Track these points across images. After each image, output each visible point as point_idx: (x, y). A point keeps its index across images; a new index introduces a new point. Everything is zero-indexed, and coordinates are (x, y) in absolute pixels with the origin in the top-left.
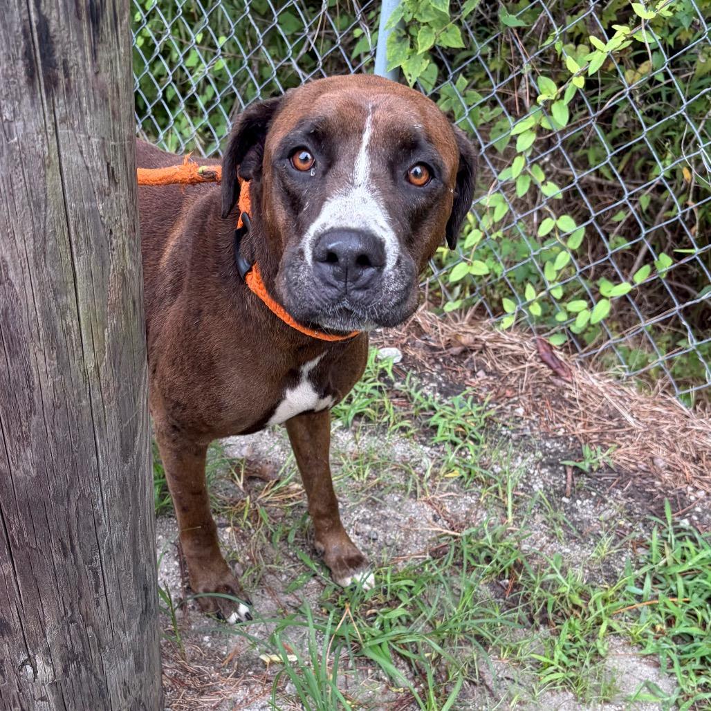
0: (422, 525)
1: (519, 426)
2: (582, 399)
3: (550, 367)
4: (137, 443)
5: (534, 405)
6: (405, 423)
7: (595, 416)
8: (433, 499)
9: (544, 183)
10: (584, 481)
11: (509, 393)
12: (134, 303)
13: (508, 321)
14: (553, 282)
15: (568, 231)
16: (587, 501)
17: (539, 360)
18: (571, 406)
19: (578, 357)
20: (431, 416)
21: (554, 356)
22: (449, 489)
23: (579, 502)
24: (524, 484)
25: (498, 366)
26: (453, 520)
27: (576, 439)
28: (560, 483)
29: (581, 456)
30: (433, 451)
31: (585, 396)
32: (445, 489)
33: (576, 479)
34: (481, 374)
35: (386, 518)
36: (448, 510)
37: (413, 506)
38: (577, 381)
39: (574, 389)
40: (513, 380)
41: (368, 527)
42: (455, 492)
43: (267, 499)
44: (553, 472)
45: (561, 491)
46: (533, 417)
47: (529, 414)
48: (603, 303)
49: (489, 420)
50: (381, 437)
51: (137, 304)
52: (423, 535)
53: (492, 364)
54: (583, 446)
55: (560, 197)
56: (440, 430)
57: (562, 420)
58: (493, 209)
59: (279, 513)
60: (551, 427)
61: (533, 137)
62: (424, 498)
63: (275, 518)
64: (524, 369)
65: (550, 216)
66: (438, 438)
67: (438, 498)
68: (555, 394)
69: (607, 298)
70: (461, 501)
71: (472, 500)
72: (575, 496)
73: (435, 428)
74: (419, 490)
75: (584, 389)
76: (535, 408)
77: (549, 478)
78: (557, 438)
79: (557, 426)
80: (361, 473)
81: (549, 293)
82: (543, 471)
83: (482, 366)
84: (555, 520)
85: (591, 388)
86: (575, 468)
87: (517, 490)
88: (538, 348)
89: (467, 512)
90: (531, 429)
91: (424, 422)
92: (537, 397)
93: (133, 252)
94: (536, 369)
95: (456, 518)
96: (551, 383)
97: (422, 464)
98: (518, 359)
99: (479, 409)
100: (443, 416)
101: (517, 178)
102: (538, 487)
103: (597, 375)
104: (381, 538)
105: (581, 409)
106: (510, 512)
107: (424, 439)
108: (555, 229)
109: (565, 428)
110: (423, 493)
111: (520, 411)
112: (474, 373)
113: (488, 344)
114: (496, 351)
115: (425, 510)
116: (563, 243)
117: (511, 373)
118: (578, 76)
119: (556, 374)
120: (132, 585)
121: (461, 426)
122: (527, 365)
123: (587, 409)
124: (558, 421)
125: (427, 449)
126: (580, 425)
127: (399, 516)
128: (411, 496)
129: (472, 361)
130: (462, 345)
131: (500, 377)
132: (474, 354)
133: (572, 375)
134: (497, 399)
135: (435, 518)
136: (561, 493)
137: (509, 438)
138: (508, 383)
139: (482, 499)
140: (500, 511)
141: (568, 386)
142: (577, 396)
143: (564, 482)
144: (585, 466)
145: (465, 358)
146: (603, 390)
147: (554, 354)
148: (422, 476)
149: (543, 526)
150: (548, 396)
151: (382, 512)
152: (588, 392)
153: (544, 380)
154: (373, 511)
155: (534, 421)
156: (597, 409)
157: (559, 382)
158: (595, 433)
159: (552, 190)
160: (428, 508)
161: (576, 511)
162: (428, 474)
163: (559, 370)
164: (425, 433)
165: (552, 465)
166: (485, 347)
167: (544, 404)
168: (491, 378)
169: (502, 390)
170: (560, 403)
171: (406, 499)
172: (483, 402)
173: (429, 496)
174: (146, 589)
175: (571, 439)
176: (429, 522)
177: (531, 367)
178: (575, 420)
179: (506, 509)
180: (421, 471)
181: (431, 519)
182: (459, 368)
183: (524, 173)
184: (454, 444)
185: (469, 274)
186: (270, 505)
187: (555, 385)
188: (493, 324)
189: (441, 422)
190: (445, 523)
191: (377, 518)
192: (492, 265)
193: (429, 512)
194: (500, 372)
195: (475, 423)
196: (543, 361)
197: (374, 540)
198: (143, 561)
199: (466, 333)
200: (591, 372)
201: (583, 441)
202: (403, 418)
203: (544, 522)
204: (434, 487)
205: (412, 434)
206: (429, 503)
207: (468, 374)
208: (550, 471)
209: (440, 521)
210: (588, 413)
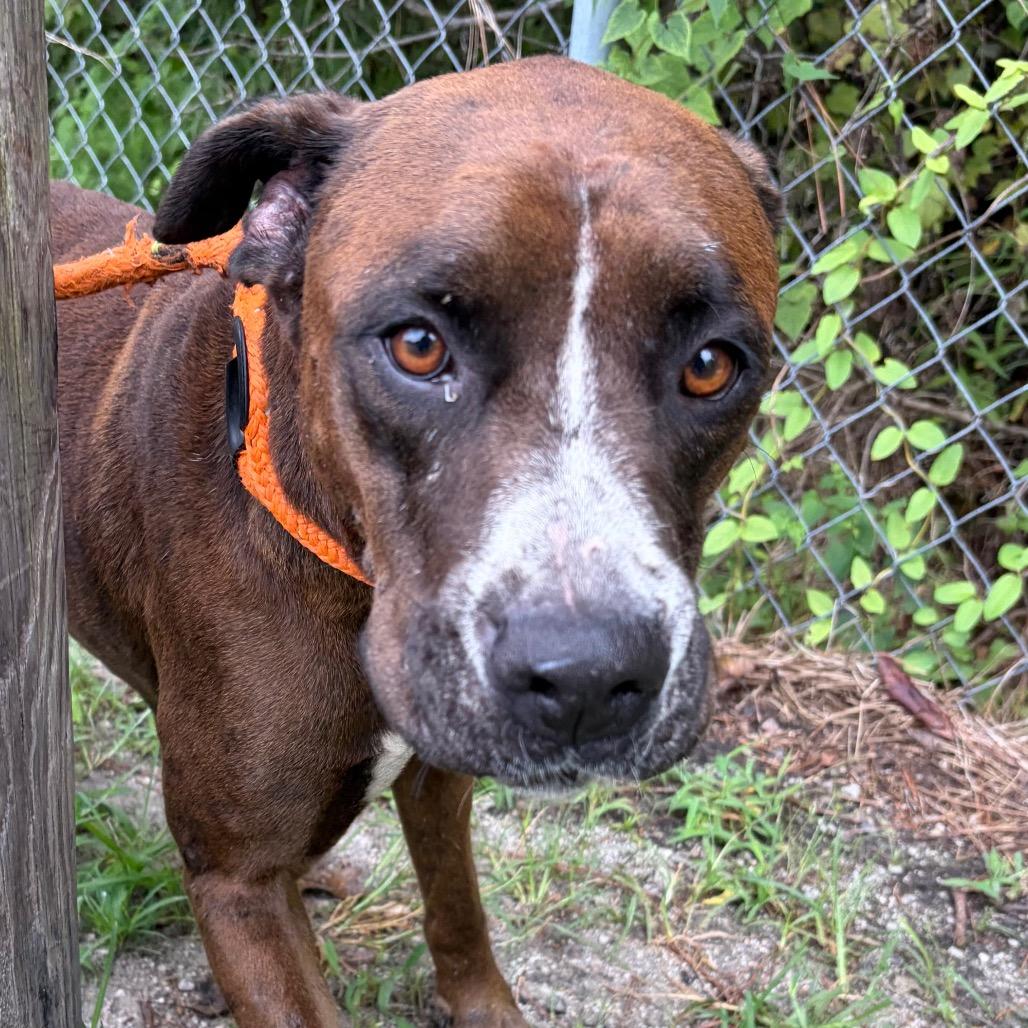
0: (659, 990)
1: (850, 816)
2: (975, 769)
3: (908, 711)
4: (28, 637)
5: (879, 782)
6: (622, 804)
7: (1004, 801)
8: (682, 943)
9: (880, 363)
10: (992, 918)
11: (827, 759)
12: (25, 312)
13: (818, 632)
14: (905, 551)
15: (931, 449)
16: (1001, 955)
17: (885, 697)
18: (956, 783)
19: (962, 696)
20: (671, 794)
21: (913, 691)
22: (713, 926)
23: (984, 957)
24: (869, 921)
25: (803, 711)
26: (725, 983)
27: (969, 843)
28: (943, 922)
29: (983, 872)
30: (677, 857)
31: (981, 764)
32: (704, 924)
33: (975, 915)
34: (770, 725)
35: (582, 975)
36: (713, 964)
37: (640, 954)
38: (964, 738)
39: (958, 752)
40: (834, 737)
41: (545, 990)
42: (723, 929)
43: (339, 930)
44: (927, 902)
45: (946, 937)
46: (880, 802)
47: (870, 796)
48: (1005, 581)
49: (791, 804)
50: (574, 829)
51: (33, 321)
52: (661, 1008)
53: (792, 710)
54: (985, 855)
55: (912, 384)
56: (691, 817)
57: (938, 807)
58: (782, 421)
59: (361, 955)
60: (916, 820)
61: (853, 279)
62: (660, 939)
63: (354, 965)
64: (856, 716)
65: (893, 423)
66: (687, 831)
67: (690, 941)
68: (922, 762)
69: (1015, 573)
70: (739, 948)
71: (763, 947)
72: (977, 947)
73: (681, 815)
74: (651, 924)
75: (978, 754)
76: (883, 787)
77: (920, 912)
78: (931, 841)
79: (930, 818)
80: (531, 887)
81: (899, 572)
82: (906, 899)
83: (772, 712)
84: (940, 987)
85: (990, 752)
86: (972, 895)
87: (854, 931)
88: (881, 676)
89: (751, 970)
90: (877, 824)
91: (657, 804)
92: (886, 766)
93: (25, 196)
94: (880, 716)
95: (731, 980)
96: (913, 742)
97: (657, 878)
98: (843, 697)
99: (770, 781)
100: (697, 792)
101: (826, 358)
102: (898, 925)
103: (1003, 727)
104: (572, 1012)
105: (976, 788)
106: (841, 970)
107: (659, 834)
108: (905, 449)
109: (946, 824)
110: (660, 930)
111: (853, 791)
112: (755, 726)
113: (780, 673)
114: (798, 685)
115: (665, 963)
116: (921, 473)
117: (830, 725)
118: (936, 157)
119: (921, 724)
120: (12, 977)
121: (732, 810)
122: (862, 707)
123: (988, 789)
124: (930, 810)
125: (667, 853)
126: (974, 818)
127: (610, 970)
128: (634, 933)
129: (750, 703)
130: (729, 676)
131: (808, 733)
132: (755, 693)
133: (952, 726)
134: (806, 767)
135: (686, 979)
136: (947, 941)
137: (831, 837)
138: (826, 742)
139: (782, 943)
140: (821, 970)
141: (947, 746)
142: (966, 764)
143: (950, 920)
144: (992, 888)
145: (738, 701)
146: (1016, 755)
147: (912, 686)
148: (656, 900)
149: (912, 999)
150: (909, 765)
151: (574, 962)
152: (987, 759)
153: (898, 736)
154: (557, 960)
155: (881, 811)
156: (1006, 790)
157: (928, 740)
158: (1007, 833)
159: (895, 374)
160: (669, 959)
161: (980, 974)
162: (669, 895)
163: (927, 717)
164: (662, 825)
165: (922, 888)
166: (777, 680)
167: (900, 779)
168: (791, 733)
169: (814, 755)
170: (932, 779)
171: (624, 940)
172: (775, 773)
173: (672, 936)
174: (44, 996)
175: (959, 843)
176: (672, 984)
177: (870, 711)
178: (965, 810)
179: (833, 964)
180: (654, 891)
181: (677, 979)
182: (725, 717)
183: (841, 346)
184: (720, 844)
185: (741, 541)
186: (345, 941)
187: (920, 745)
188: (790, 638)
189: (693, 804)
190: (707, 986)
191: (565, 973)
192: (785, 524)
193: (673, 967)
194: (808, 721)
195: (763, 807)
196: (893, 700)
197: (558, 1013)
198: (39, 926)
199: (738, 656)
200: (991, 725)
201: (983, 847)
202: (616, 796)
203: (914, 992)
204: (682, 919)
205: (636, 826)
206: (673, 949)
207: (745, 726)
208: (920, 900)
209: (696, 984)
210: (989, 795)
